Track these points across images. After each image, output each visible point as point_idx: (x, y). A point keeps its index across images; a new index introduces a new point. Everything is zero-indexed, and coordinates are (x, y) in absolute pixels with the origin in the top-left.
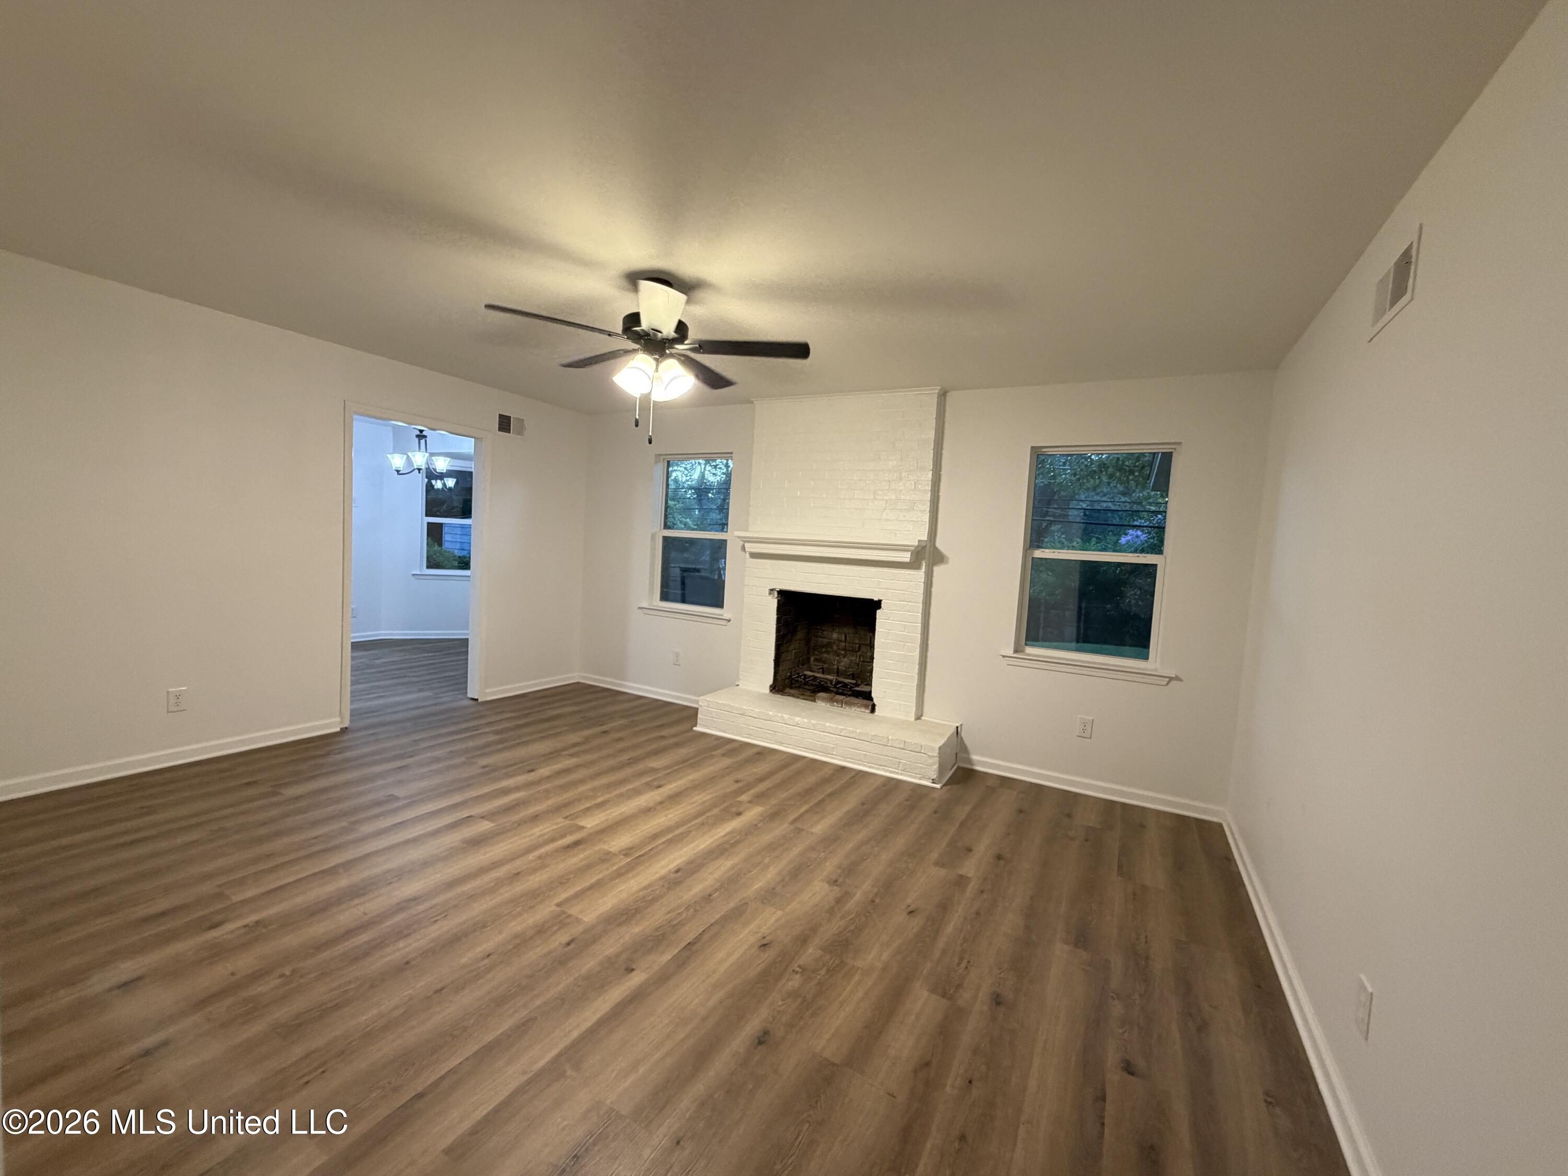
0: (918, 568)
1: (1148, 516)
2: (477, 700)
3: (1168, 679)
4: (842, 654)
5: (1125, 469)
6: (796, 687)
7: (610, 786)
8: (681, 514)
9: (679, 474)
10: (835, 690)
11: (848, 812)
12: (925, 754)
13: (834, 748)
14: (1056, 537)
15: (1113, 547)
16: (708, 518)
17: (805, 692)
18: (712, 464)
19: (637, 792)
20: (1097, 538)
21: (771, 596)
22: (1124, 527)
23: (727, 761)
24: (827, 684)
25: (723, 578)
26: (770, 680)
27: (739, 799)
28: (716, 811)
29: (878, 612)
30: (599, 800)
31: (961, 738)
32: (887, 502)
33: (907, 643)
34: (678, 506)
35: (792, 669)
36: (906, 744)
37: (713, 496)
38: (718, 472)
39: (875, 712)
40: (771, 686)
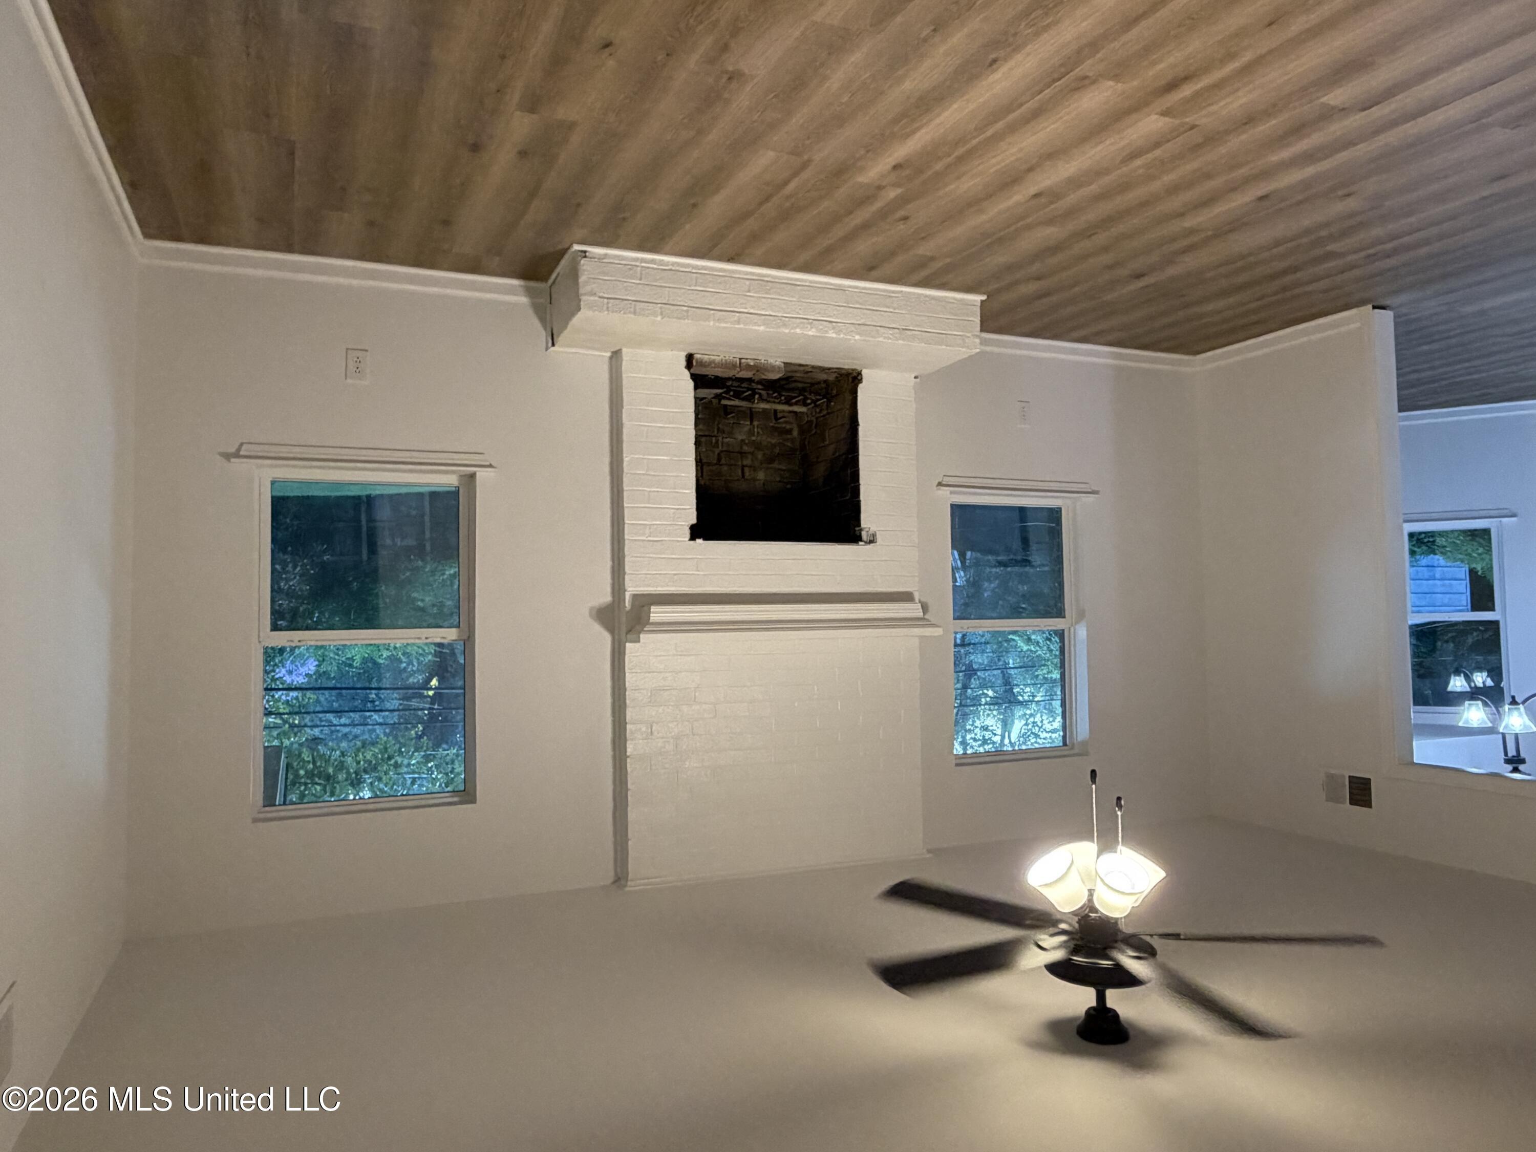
0: (635, 597)
1: (278, 708)
2: (1374, 307)
3: (242, 453)
4: (746, 444)
5: (319, 778)
6: (819, 383)
7: (1124, 187)
8: (1039, 656)
9: (1048, 727)
10: (754, 386)
11: (717, 191)
12: (600, 297)
13: (749, 291)
14: (415, 664)
15: (326, 653)
16: (991, 654)
17: (802, 377)
18: (991, 746)
19: (1074, 183)
20: (351, 666)
21: (871, 532)
22: (311, 686)
23: (925, 249)
24: (768, 394)
25: (956, 553)
26: (862, 390)
27: (899, 191)
28: (939, 166)
29: (694, 521)
30: (1138, 162)
31: (545, 329)
32: (695, 701)
33: (644, 474)
34: (1045, 671)
35: (828, 413)
36: (632, 310)
37: (985, 691)
38: (979, 733)
39: (686, 356)
40: (860, 381)
